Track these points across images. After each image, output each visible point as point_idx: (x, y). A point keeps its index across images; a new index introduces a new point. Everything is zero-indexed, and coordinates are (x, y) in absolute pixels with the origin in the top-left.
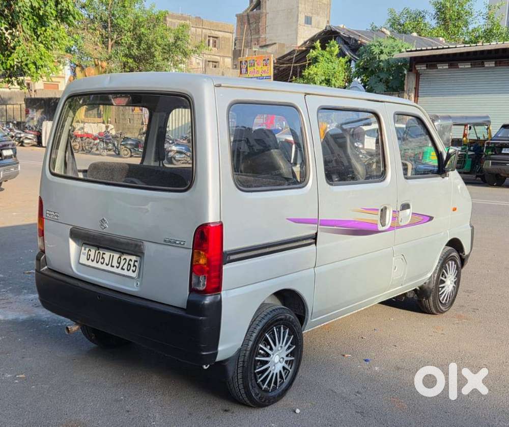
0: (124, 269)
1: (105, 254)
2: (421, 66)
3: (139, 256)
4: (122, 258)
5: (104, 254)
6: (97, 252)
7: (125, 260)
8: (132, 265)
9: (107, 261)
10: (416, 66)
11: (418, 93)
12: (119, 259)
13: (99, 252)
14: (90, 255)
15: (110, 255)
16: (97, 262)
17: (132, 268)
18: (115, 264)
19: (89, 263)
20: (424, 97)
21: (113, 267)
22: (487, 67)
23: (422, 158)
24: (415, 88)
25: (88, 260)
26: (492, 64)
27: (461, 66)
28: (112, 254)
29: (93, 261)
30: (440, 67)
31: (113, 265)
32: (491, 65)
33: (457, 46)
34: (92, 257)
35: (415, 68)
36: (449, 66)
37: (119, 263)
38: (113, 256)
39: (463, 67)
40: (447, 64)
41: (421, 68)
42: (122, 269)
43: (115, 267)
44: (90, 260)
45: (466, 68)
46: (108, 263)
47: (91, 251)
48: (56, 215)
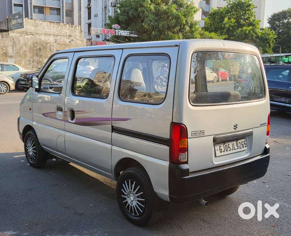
0: (241, 148)
3: (245, 138)
4: (238, 143)
5: (228, 145)
6: (225, 145)
7: (240, 143)
8: (244, 144)
9: (232, 148)
13: (226, 145)
14: (221, 149)
15: (232, 144)
16: (227, 151)
17: (244, 146)
18: (236, 147)
19: (223, 153)
21: (236, 149)
25: (221, 152)
28: (232, 143)
29: (224, 152)
31: (235, 148)
34: (223, 150)
37: (238, 146)
38: (234, 144)
42: (240, 148)
43: (237, 149)
44: (222, 152)
46: (232, 149)
47: (221, 147)
48: (202, 133)
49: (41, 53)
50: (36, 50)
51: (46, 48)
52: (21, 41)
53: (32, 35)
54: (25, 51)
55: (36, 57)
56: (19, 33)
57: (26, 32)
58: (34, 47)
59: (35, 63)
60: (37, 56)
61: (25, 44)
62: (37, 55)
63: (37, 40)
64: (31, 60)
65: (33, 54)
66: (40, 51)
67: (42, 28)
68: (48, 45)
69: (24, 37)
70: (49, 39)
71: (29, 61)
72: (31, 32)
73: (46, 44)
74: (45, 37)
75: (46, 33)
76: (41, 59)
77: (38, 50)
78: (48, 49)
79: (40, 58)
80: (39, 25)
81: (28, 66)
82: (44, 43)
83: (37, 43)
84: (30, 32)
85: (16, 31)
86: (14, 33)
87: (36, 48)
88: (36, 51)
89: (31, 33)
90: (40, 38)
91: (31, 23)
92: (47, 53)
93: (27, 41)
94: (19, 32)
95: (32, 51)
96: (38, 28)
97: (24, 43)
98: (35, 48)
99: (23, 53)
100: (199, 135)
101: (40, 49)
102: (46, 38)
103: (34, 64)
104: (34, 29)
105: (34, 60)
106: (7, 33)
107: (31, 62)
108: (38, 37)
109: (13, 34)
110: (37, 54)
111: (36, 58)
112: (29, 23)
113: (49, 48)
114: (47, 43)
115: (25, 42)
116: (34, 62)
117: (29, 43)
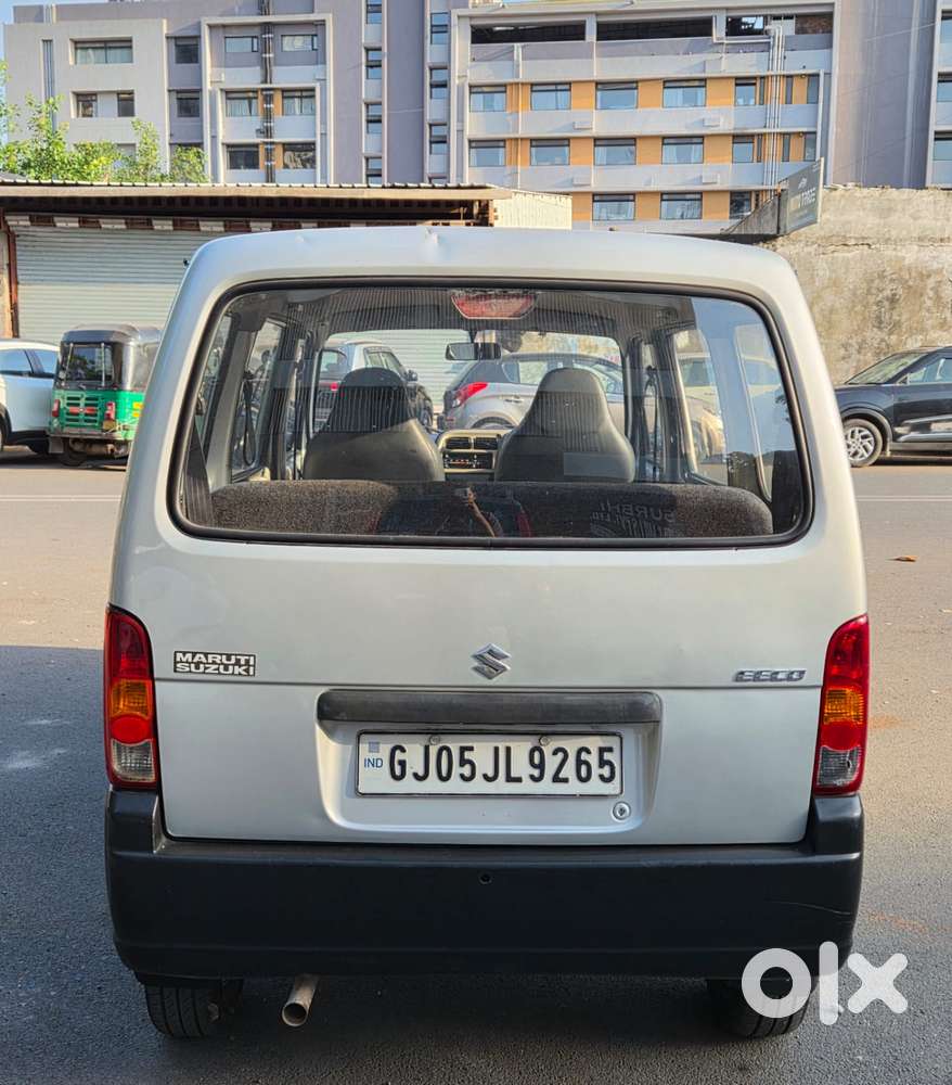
0: (566, 780)
1: (471, 749)
2: (19, 218)
4: (548, 750)
5: (465, 748)
6: (434, 748)
7: (560, 755)
8: (595, 763)
9: (485, 769)
10: (7, 218)
11: (16, 277)
12: (537, 755)
13: (444, 748)
14: (403, 764)
15: (496, 749)
16: (444, 779)
17: (596, 771)
18: (521, 766)
20: (30, 285)
21: (519, 780)
22: (158, 230)
23: (116, 417)
24: (9, 265)
25: (398, 778)
26: (167, 225)
27: (107, 224)
28: (501, 745)
29: (420, 778)
30: (61, 222)
31: (514, 774)
32: (166, 228)
33: (95, 183)
34: (415, 768)
35: (5, 222)
36: (79, 222)
37: (541, 766)
38: (508, 750)
39: (110, 226)
40: (77, 219)
41: (19, 222)
42: (556, 779)
43: (526, 779)
44: (408, 777)
45: (117, 229)
46: (490, 774)
47: (403, 750)
48: (238, 663)
49: (895, 313)
50: (878, 303)
51: (921, 295)
52: (821, 273)
53: (866, 247)
54: (832, 311)
55: (875, 329)
56: (813, 243)
57: (844, 237)
58: (869, 292)
59: (869, 354)
60: (879, 323)
61: (835, 283)
62: (881, 322)
63: (883, 263)
64: (853, 342)
65: (864, 318)
66: (893, 309)
67: (911, 216)
68: (931, 282)
69: (833, 258)
70: (934, 257)
71: (845, 346)
72: (864, 235)
73: (922, 280)
74: (919, 251)
75: (926, 237)
76: (894, 338)
77: (886, 304)
78: (930, 298)
79: (891, 333)
80: (899, 207)
81: (838, 366)
82: (914, 274)
83: (882, 276)
84: (857, 235)
85: (802, 238)
86: (794, 244)
87: (878, 296)
88: (875, 308)
89: (864, 238)
90: (896, 256)
91: (865, 201)
92: (924, 313)
93: (843, 270)
94: (814, 240)
95: (859, 308)
96: (894, 218)
97: (830, 279)
98: (872, 294)
99: (824, 316)
100: (222, 670)
101: (893, 300)
102: (922, 254)
103: (862, 357)
104: (877, 221)
105: (864, 341)
106: (770, 246)
107: (853, 350)
108: (889, 252)
109: (792, 247)
110: (878, 317)
111: (874, 336)
112: (859, 203)
113: (931, 294)
114: (924, 276)
115: (834, 275)
116: (863, 351)
117: (852, 279)
